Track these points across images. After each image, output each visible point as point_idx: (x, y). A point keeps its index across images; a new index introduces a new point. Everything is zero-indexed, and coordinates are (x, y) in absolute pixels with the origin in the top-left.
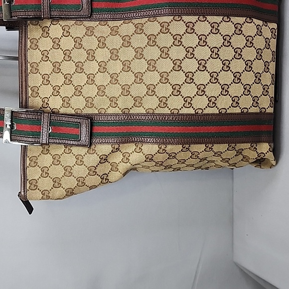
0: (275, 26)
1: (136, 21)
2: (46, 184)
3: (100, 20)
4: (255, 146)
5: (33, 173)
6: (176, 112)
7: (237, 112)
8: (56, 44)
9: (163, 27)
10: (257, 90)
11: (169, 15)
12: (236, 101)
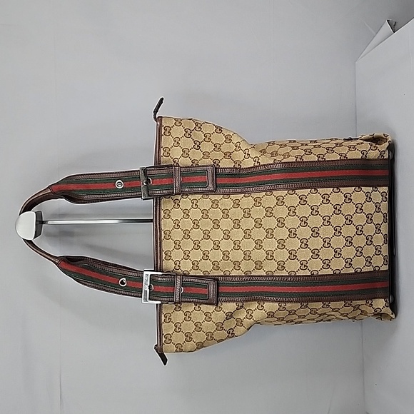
0: (386, 189)
1: (255, 195)
2: (179, 338)
3: (224, 194)
4: (370, 302)
5: (168, 329)
6: (293, 274)
7: (351, 272)
8: (186, 214)
9: (278, 200)
10: (370, 251)
11: (284, 189)
12: (349, 263)
